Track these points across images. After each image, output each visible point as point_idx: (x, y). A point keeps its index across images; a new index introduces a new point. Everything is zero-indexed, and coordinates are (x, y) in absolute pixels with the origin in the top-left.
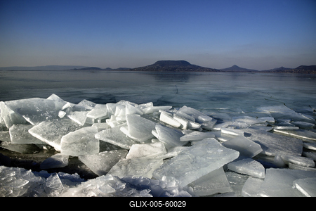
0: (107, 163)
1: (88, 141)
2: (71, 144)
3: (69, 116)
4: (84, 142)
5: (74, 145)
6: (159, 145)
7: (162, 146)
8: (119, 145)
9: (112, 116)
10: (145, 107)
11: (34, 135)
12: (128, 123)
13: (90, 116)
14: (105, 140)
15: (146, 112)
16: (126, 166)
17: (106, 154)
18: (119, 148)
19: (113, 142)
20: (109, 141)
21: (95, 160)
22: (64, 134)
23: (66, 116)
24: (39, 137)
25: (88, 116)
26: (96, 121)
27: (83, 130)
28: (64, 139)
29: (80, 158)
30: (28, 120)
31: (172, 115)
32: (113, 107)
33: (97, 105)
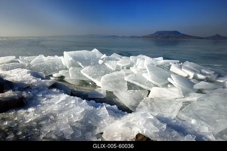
0: (134, 99)
1: (119, 81)
2: (108, 82)
3: (105, 64)
4: (117, 82)
5: (110, 83)
6: (176, 90)
7: (179, 91)
8: (142, 86)
9: (134, 65)
10: (157, 61)
11: (84, 74)
12: (148, 70)
13: (119, 64)
14: (132, 82)
15: (159, 64)
16: (151, 104)
17: (133, 92)
18: (141, 88)
19: (137, 84)
20: (135, 83)
21: (125, 96)
22: (103, 75)
23: (103, 64)
24: (87, 76)
25: (118, 64)
26: (123, 68)
27: (115, 74)
28: (103, 78)
29: (114, 93)
30: (80, 64)
31: (180, 67)
32: (135, 59)
33: (123, 57)
